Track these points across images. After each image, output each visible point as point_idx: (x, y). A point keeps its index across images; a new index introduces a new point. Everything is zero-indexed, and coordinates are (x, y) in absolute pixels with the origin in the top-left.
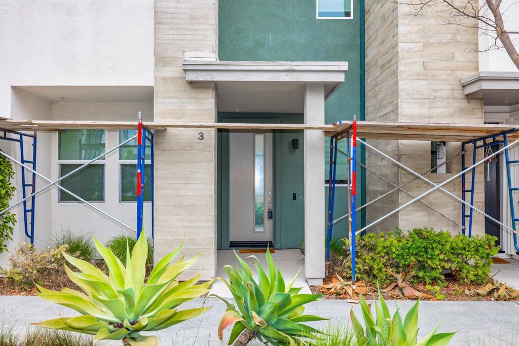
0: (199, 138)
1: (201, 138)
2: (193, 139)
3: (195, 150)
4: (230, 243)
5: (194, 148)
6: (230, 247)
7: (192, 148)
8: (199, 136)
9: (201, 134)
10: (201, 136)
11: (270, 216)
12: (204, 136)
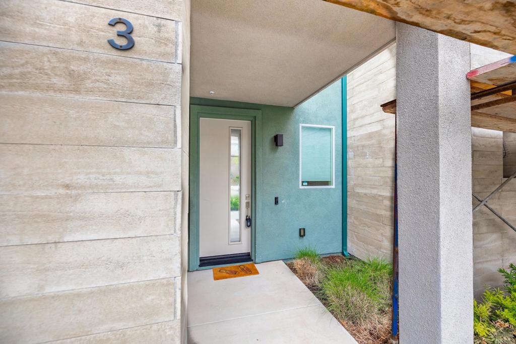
0: (112, 44)
1: (122, 42)
2: (81, 43)
3: (91, 91)
4: (201, 260)
5: (88, 84)
6: (200, 266)
7: (77, 82)
8: (112, 33)
9: (121, 28)
10: (120, 35)
11: (249, 224)
12: (134, 37)
